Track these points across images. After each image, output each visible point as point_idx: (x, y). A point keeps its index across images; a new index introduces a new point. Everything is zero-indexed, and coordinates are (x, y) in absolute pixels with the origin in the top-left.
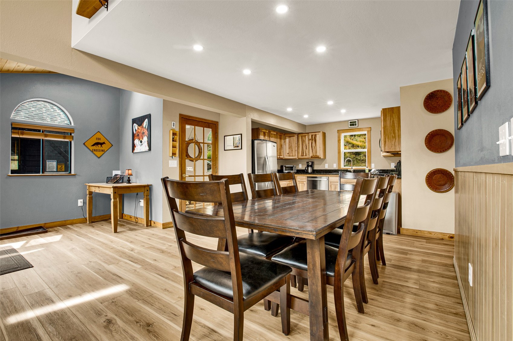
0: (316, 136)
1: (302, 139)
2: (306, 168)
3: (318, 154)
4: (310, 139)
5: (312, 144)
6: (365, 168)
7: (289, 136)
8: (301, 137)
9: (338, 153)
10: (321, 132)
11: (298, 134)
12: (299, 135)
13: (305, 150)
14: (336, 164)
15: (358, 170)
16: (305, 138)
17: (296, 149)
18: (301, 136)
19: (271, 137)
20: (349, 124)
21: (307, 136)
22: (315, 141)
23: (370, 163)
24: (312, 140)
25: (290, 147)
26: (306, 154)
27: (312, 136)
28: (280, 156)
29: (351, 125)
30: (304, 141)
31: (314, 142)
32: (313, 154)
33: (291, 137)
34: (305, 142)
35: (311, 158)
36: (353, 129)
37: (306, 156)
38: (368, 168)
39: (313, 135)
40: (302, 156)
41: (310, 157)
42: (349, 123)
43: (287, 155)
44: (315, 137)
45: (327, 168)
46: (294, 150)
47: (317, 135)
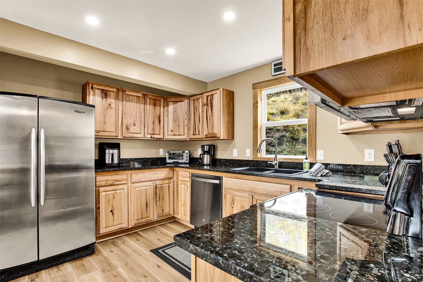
0: (213, 98)
1: (194, 105)
2: (202, 155)
3: (215, 131)
4: (205, 104)
5: (207, 112)
6: (303, 160)
7: (174, 102)
8: (192, 102)
9: (253, 128)
10: (221, 89)
11: (189, 97)
12: (191, 99)
13: (197, 125)
14: (249, 150)
15: (289, 163)
16: (198, 103)
17: (186, 122)
18: (194, 100)
19: (126, 101)
20: (273, 68)
21: (200, 99)
22: (212, 107)
23: (314, 149)
24: (208, 105)
25: (176, 120)
26: (199, 132)
27: (207, 96)
28: (153, 134)
29: (276, 70)
30: (197, 108)
31: (210, 110)
32: (208, 130)
33: (177, 102)
34: (198, 110)
35: (206, 137)
36: (280, 78)
37: (199, 134)
38: (308, 161)
39: (209, 96)
40: (194, 135)
41: (204, 137)
42: (273, 65)
43: (170, 133)
44: (211, 100)
45: (236, 156)
46: (182, 125)
47: (214, 96)
